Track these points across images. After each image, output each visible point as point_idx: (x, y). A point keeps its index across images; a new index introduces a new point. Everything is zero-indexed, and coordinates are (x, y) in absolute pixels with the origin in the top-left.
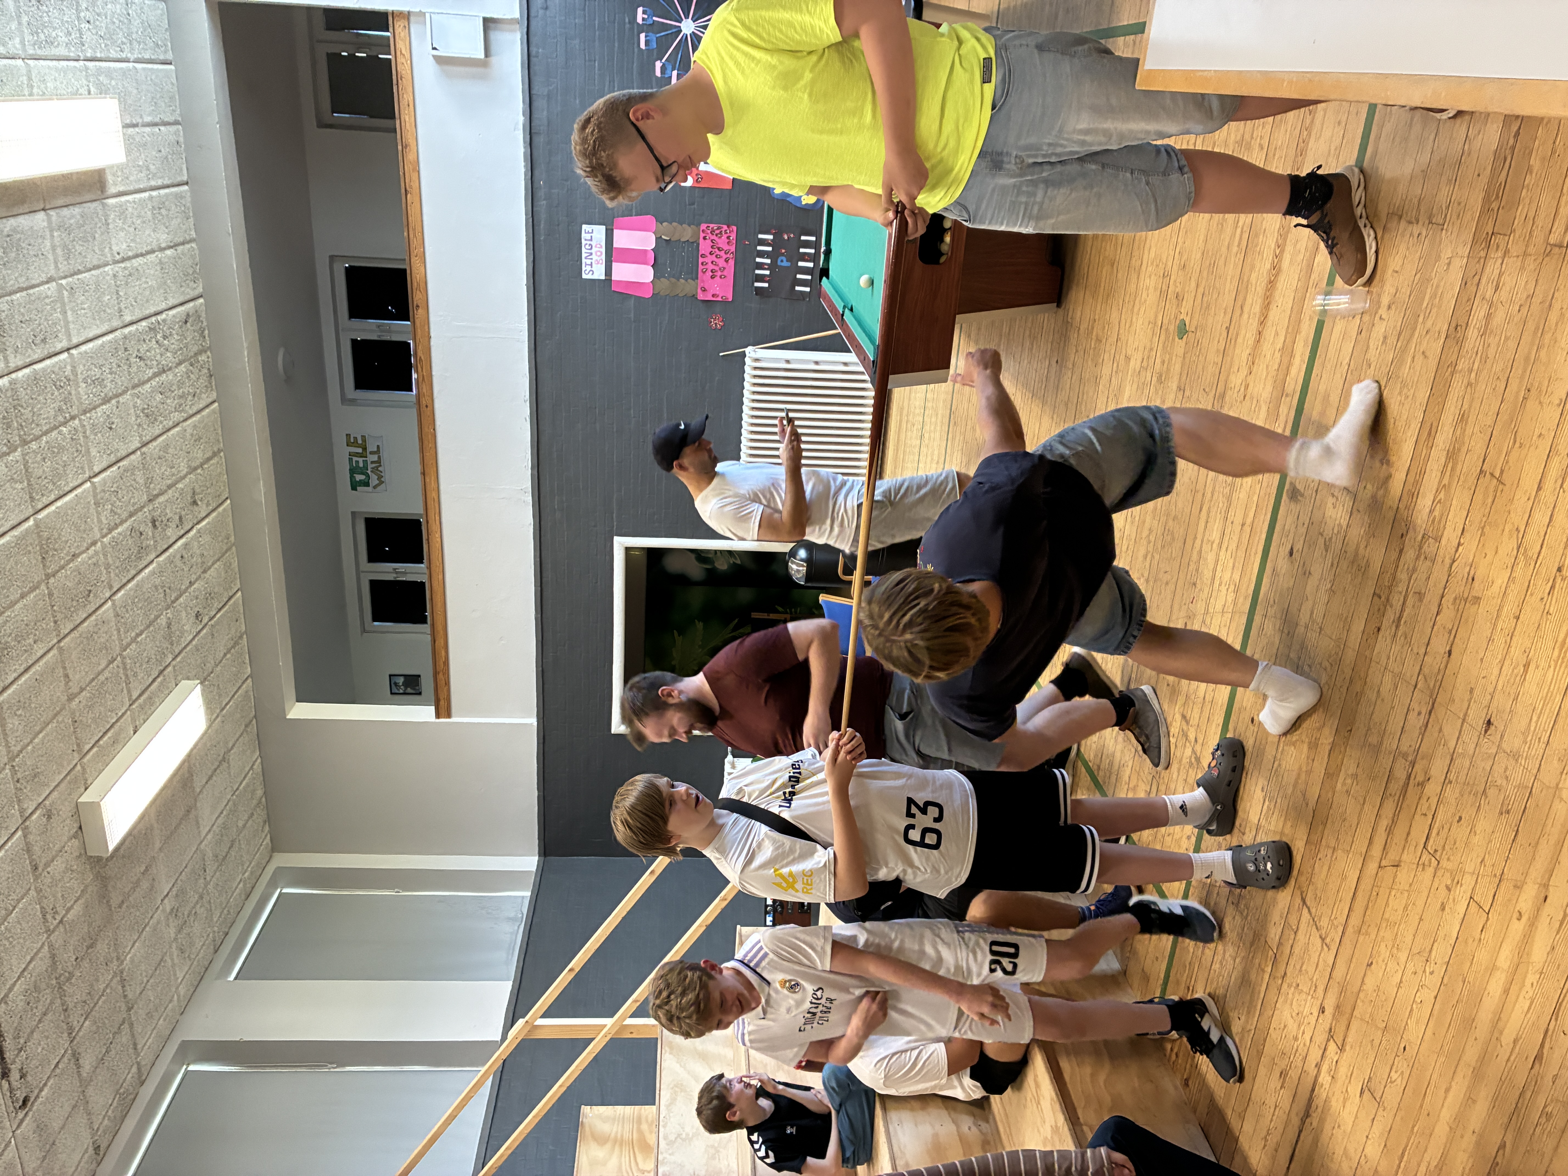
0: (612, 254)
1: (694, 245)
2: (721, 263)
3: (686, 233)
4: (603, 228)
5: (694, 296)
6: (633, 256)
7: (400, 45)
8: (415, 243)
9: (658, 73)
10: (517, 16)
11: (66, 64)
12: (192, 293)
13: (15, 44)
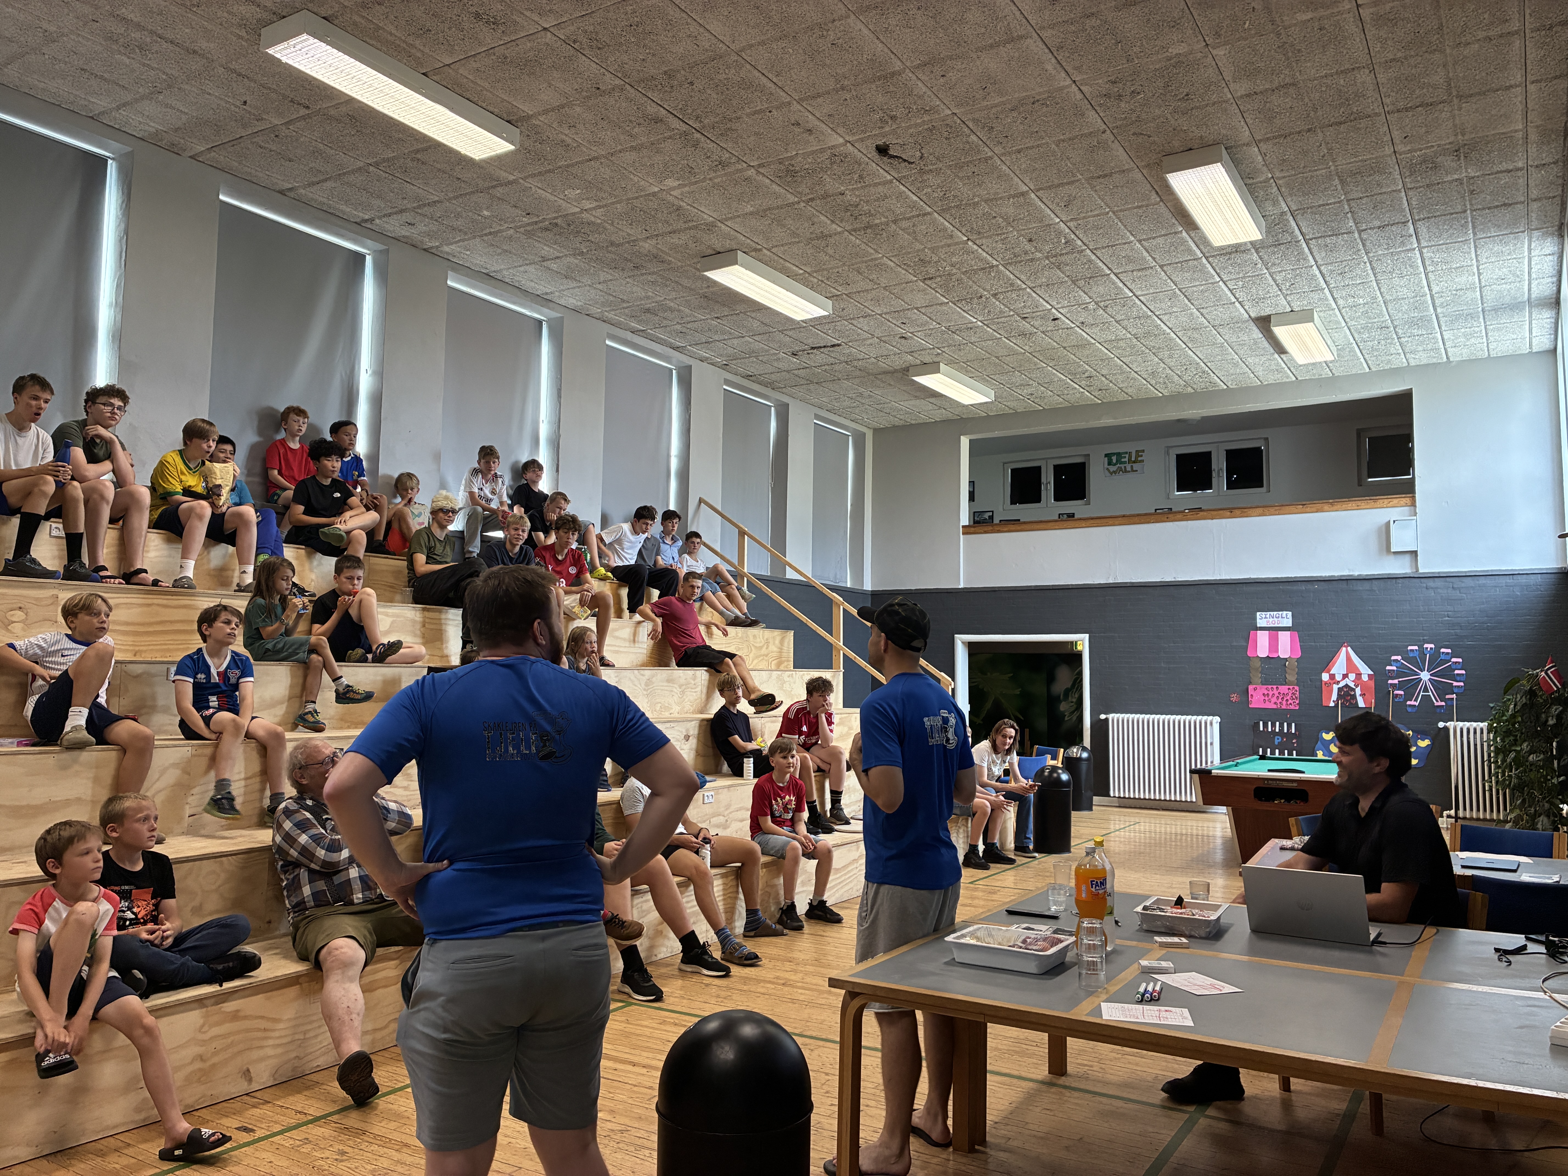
0: (1274, 631)
1: (1284, 682)
2: (1274, 700)
3: (1292, 677)
4: (1290, 624)
5: (1250, 683)
6: (1274, 644)
7: (1395, 501)
8: (1272, 510)
9: (1393, 658)
10: (1420, 571)
11: (1351, 337)
12: (1229, 385)
13: (1353, 323)
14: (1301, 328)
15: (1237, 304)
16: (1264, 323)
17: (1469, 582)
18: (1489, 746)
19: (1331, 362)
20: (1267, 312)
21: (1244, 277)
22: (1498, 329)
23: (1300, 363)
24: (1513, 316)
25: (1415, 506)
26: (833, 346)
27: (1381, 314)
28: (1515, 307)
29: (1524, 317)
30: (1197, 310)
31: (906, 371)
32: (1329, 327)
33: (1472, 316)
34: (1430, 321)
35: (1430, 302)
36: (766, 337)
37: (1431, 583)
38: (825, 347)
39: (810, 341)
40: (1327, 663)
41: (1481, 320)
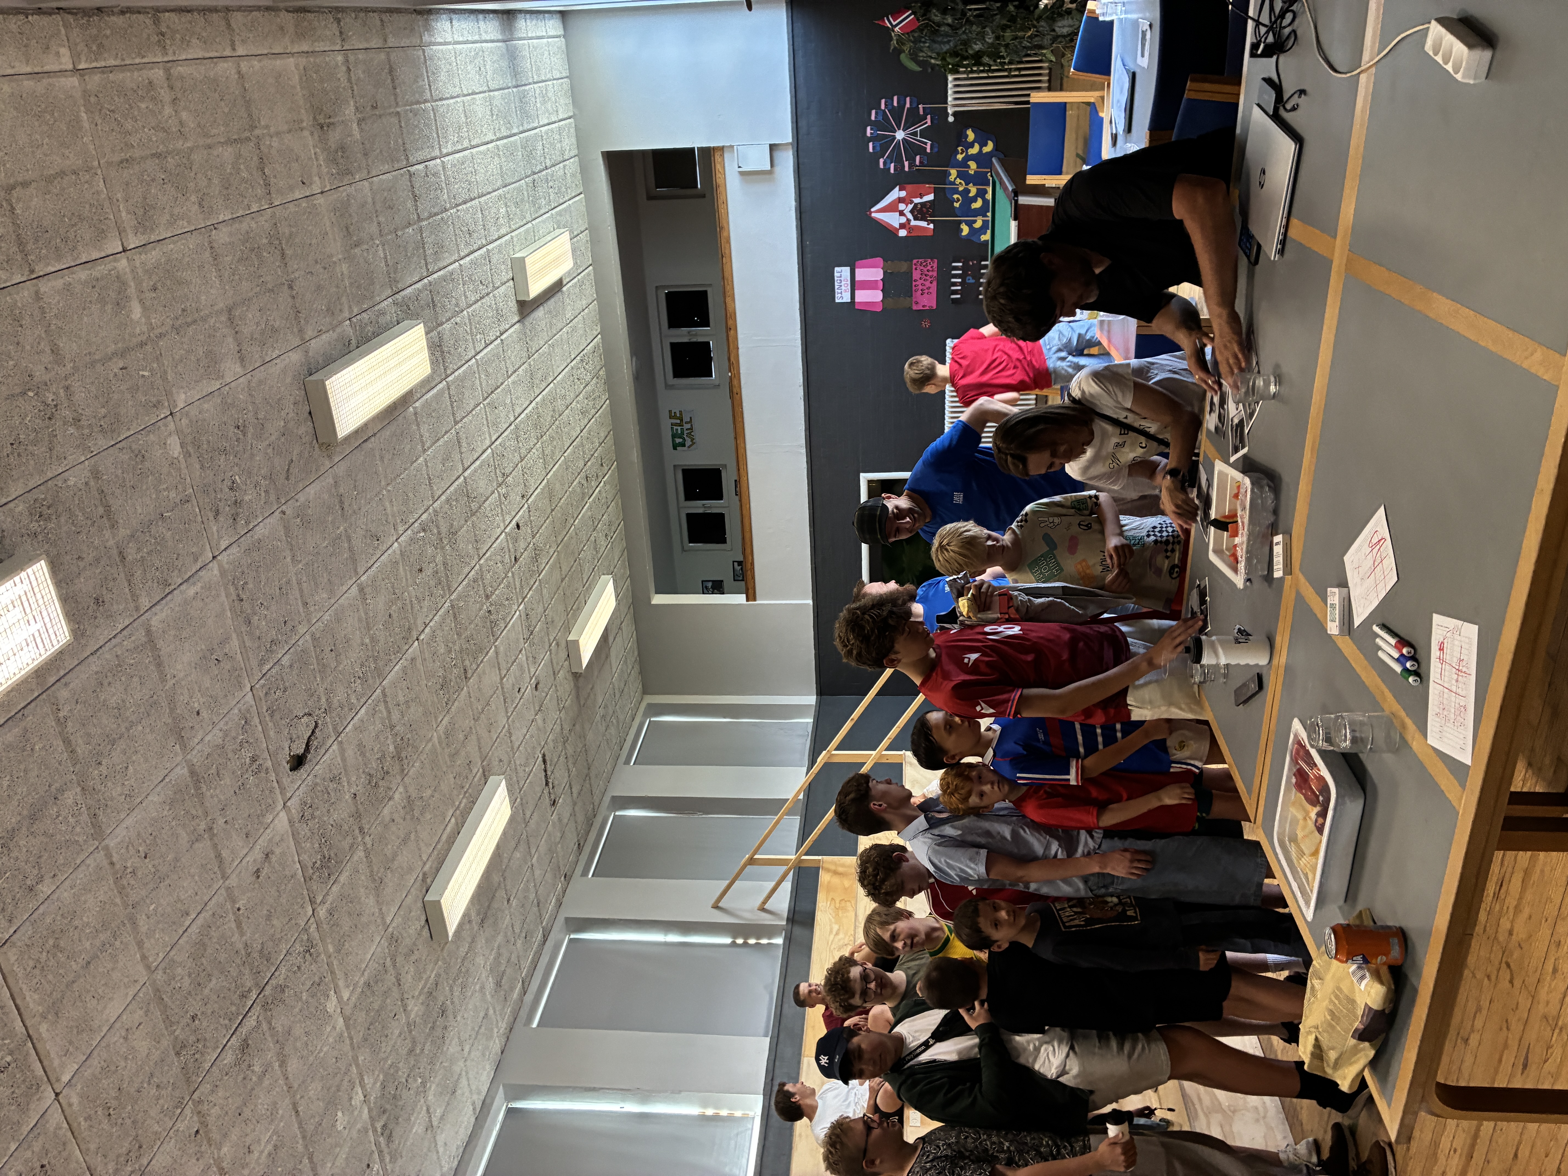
0: (854, 285)
1: (909, 274)
2: (928, 284)
3: (903, 267)
4: (848, 269)
5: (910, 308)
6: (868, 285)
7: (718, 166)
8: (728, 288)
9: (881, 166)
10: (790, 140)
11: (545, 216)
12: (596, 333)
13: (528, 215)
14: (530, 269)
15: (503, 337)
16: (526, 308)
17: (802, 95)
18: (972, 72)
19: (571, 232)
20: (513, 305)
21: (472, 334)
22: (538, 69)
23: (571, 265)
24: (523, 57)
25: (723, 147)
26: (544, 761)
27: (519, 190)
28: (512, 57)
29: (524, 45)
30: (509, 377)
31: (576, 676)
32: (532, 240)
33: (522, 98)
34: (527, 140)
35: (505, 141)
36: (531, 840)
37: (802, 131)
38: (545, 771)
39: (538, 789)
40: (888, 231)
41: (527, 88)
